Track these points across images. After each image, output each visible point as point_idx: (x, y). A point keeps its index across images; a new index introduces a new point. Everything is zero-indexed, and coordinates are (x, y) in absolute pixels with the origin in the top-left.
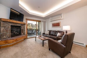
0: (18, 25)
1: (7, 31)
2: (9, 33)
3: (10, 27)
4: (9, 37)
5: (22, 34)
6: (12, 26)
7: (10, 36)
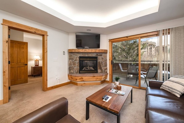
0: (90, 55)
1: (74, 64)
2: (77, 67)
3: (78, 59)
4: (77, 73)
5: (99, 71)
6: (80, 57)
7: (77, 71)
